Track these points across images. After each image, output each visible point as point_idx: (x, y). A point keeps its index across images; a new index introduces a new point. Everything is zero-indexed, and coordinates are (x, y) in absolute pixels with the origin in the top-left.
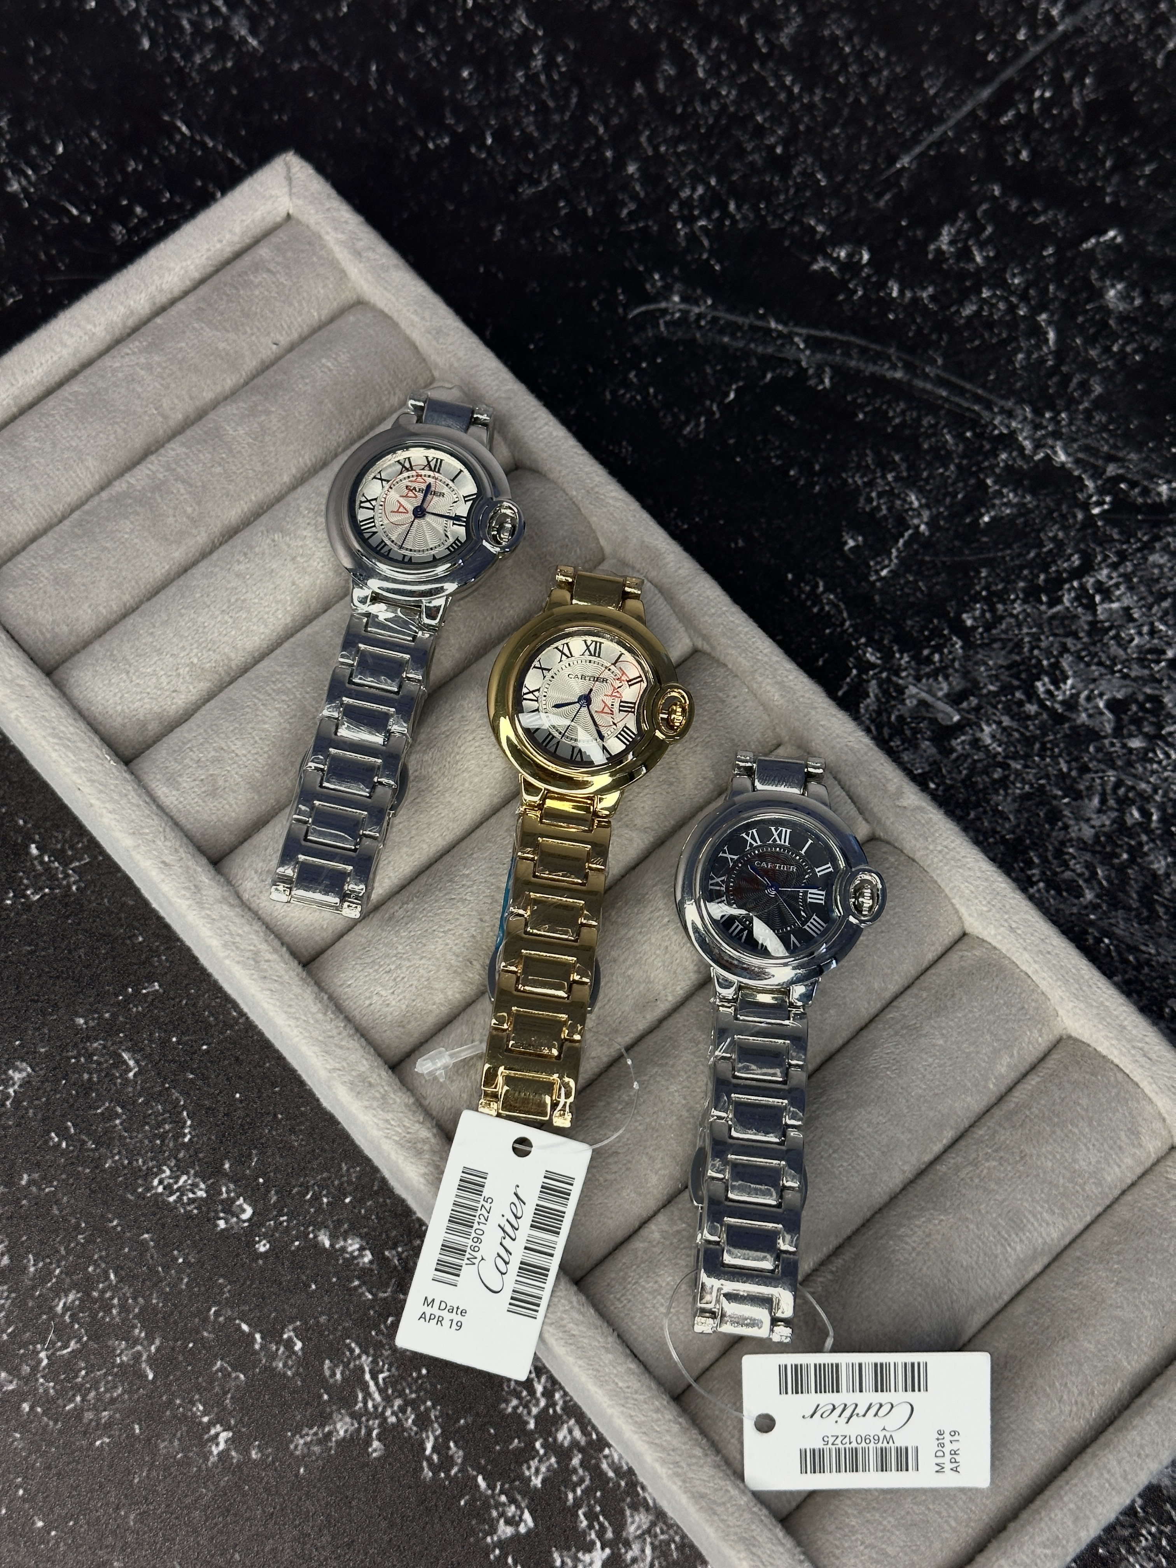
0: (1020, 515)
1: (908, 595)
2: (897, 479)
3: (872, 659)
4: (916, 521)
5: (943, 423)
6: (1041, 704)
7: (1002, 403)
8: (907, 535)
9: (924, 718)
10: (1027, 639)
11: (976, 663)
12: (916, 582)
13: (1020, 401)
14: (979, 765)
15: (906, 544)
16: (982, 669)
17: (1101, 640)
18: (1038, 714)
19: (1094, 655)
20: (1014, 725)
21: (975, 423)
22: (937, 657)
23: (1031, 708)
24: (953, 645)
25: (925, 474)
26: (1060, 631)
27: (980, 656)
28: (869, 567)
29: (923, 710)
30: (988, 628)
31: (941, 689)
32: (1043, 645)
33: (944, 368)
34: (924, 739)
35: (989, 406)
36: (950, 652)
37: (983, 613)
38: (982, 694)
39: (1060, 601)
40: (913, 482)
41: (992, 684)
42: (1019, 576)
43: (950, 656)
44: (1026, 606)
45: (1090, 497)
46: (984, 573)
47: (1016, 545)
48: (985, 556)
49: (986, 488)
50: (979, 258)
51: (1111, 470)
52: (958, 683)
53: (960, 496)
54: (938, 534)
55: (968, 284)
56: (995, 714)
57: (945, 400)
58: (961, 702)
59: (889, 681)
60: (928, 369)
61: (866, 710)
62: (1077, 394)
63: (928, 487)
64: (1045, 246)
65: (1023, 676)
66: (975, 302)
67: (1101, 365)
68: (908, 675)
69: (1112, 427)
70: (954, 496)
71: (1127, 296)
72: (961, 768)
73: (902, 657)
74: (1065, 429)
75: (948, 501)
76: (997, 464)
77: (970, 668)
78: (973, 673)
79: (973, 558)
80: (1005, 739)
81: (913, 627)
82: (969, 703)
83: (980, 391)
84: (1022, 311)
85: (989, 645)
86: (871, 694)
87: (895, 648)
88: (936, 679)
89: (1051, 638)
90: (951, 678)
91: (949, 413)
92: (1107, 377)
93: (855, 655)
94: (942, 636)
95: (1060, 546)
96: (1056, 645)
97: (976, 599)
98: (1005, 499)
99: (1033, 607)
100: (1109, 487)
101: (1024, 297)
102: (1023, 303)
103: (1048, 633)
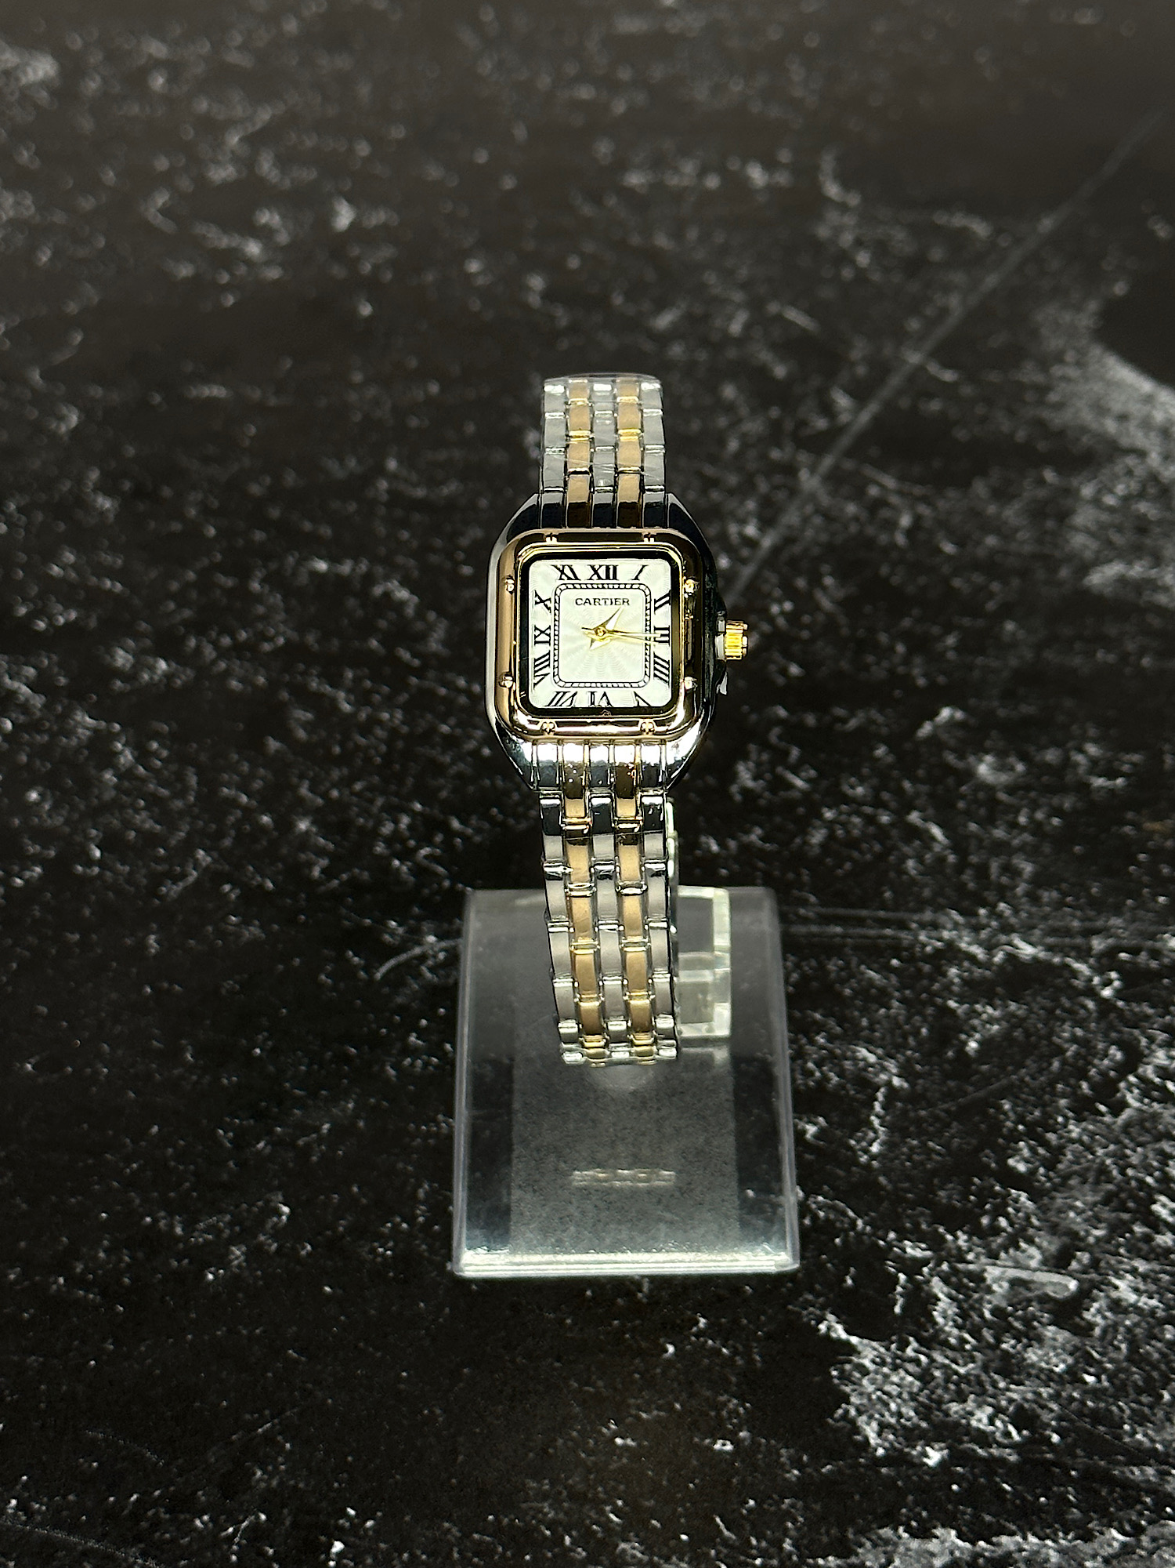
0: (1014, 1027)
1: (922, 1163)
2: (831, 1038)
3: (918, 1253)
4: (883, 1077)
5: (854, 961)
7: (916, 917)
8: (880, 1095)
9: (1029, 1301)
10: (1108, 1162)
11: (1060, 1211)
12: (924, 1144)
13: (939, 908)
15: (885, 1106)
16: (1072, 1214)
20: (1156, 1267)
21: (896, 949)
22: (1003, 1222)
23: (1166, 1239)
24: (1016, 1201)
25: (864, 1022)
26: (1145, 1138)
27: (1059, 1201)
28: (851, 1148)
29: (1021, 1289)
30: (1050, 1165)
31: (1031, 1257)
32: (1135, 1160)
33: (823, 904)
34: (1044, 1325)
35: (903, 925)
36: (1017, 1210)
37: (1032, 1150)
38: (1089, 1245)
39: (1124, 1105)
40: (853, 1035)
41: (1097, 1228)
42: (1054, 1094)
43: (1020, 1214)
44: (1084, 1124)
45: (1090, 980)
46: (1007, 1107)
47: (1028, 1062)
48: (996, 1085)
49: (953, 1012)
50: (799, 783)
51: (1098, 944)
52: (1050, 1243)
53: (924, 1031)
54: (921, 1081)
55: (801, 810)
56: (1121, 1262)
57: (844, 936)
58: (1069, 1265)
59: (955, 1271)
60: (802, 911)
61: (945, 1318)
62: (1004, 880)
63: (877, 1034)
64: (873, 749)
65: (1131, 1205)
66: (820, 827)
67: (1016, 842)
68: (977, 1256)
69: (1069, 899)
70: (916, 1033)
71: (1001, 767)
72: (1116, 1343)
73: (956, 1238)
74: (1013, 920)
75: (911, 1041)
76: (952, 983)
77: (1054, 1219)
78: (1064, 1224)
79: (982, 1094)
80: (1154, 1288)
81: (950, 1197)
82: (1079, 1261)
83: (882, 914)
84: (885, 819)
85: (1063, 1184)
86: (941, 1296)
87: (941, 1230)
88: (1018, 1248)
89: (1139, 1149)
90: (1037, 1240)
91: (856, 948)
92: (1031, 852)
93: (891, 1256)
94: (995, 1195)
95: (1084, 1043)
96: (1151, 1155)
97: (1014, 1137)
98: (984, 1016)
99: (1095, 1122)
100: (1106, 962)
101: (878, 804)
102: (880, 811)
103: (1131, 1145)
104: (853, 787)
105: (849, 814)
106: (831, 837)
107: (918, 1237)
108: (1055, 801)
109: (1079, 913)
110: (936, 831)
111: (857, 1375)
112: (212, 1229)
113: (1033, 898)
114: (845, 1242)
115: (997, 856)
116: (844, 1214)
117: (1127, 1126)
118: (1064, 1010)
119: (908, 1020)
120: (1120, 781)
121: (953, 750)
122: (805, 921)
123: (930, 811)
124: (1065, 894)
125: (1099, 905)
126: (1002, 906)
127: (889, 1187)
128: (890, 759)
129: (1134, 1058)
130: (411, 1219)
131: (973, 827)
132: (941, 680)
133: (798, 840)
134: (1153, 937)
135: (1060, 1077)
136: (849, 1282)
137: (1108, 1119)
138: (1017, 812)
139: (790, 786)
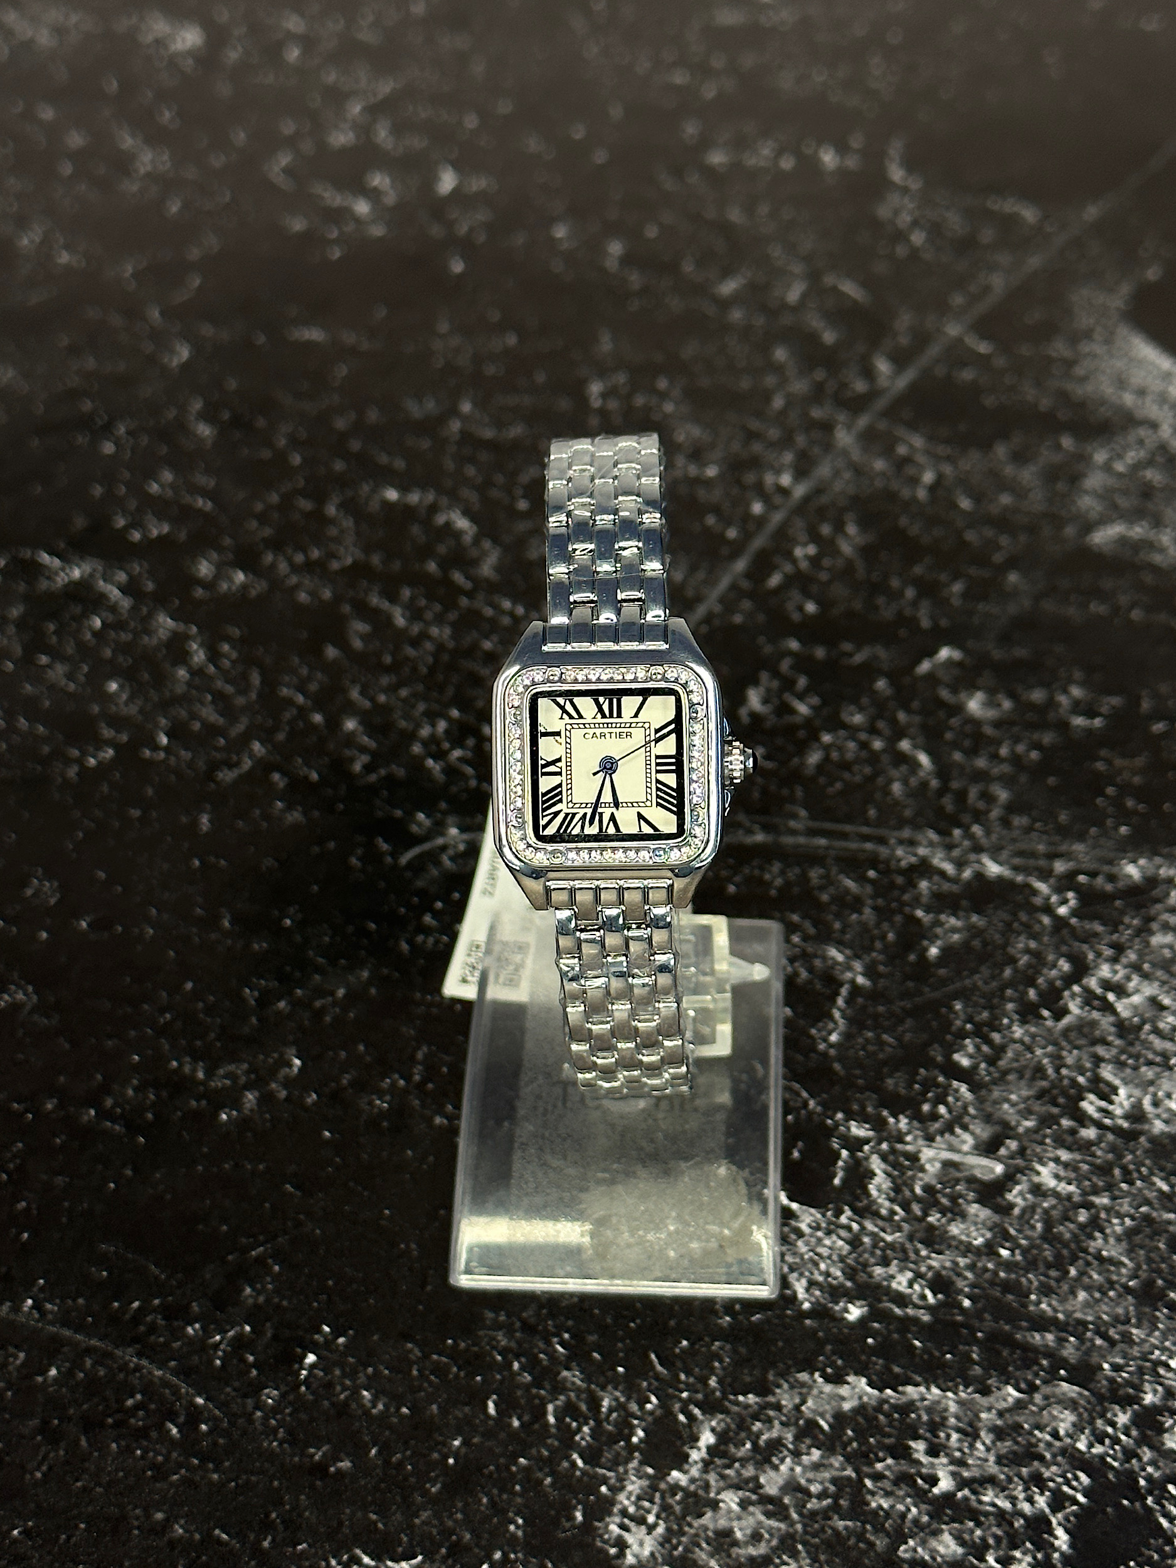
0: (973, 936)
1: (874, 1053)
2: (805, 938)
3: (861, 1133)
4: (849, 975)
5: (834, 870)
6: (1099, 1125)
7: (896, 834)
8: (844, 991)
9: (958, 1180)
10: (1045, 1061)
11: (996, 1102)
12: (878, 1037)
13: (917, 827)
14: (1054, 1213)
15: (847, 1002)
16: (1006, 1106)
17: (1138, 1038)
18: (1100, 1139)
19: (1137, 1057)
20: (1078, 1157)
21: (874, 861)
22: (942, 1109)
23: (1090, 1133)
24: (957, 1091)
25: (837, 925)
26: (1082, 1042)
27: (996, 1094)
28: (812, 1036)
29: (952, 1170)
30: (992, 1061)
31: (964, 1142)
32: (1070, 1060)
33: (813, 817)
34: (969, 1202)
35: (882, 841)
36: (957, 1099)
37: (978, 1048)
38: (1018, 1134)
39: (1065, 1011)
40: (825, 936)
41: (1027, 1119)
42: (1003, 998)
43: (959, 1104)
44: (1027, 1026)
45: (1048, 898)
46: (958, 1006)
47: (983, 969)
48: (951, 988)
49: (918, 921)
50: (803, 709)
51: (1060, 867)
52: (983, 1130)
53: (891, 936)
54: (882, 980)
55: (802, 734)
56: (1046, 1151)
57: (827, 848)
58: (998, 1150)
59: (893, 1151)
60: (792, 824)
61: (879, 1190)
62: (981, 805)
63: (848, 936)
64: (874, 681)
65: (1061, 1100)
66: (818, 749)
67: (996, 771)
68: (915, 1138)
69: (1038, 825)
70: (883, 937)
71: (990, 703)
72: (1032, 1222)
73: (898, 1121)
74: (984, 841)
75: (878, 945)
76: (920, 894)
77: (989, 1109)
78: (997, 1115)
79: (936, 995)
80: (1073, 1175)
81: (896, 1084)
82: (1008, 1148)
83: (865, 830)
84: (878, 745)
85: (1001, 1079)
86: (878, 1171)
87: (885, 1113)
88: (952, 1133)
89: (1075, 1052)
90: (971, 1127)
91: (839, 860)
92: (1007, 781)
93: (836, 1134)
94: (938, 1085)
95: (1037, 955)
96: (1085, 1057)
97: (962, 1035)
98: (947, 926)
99: (1036, 1025)
100: (1066, 883)
101: (873, 731)
102: (875, 737)
103: (1068, 1047)
104: (852, 715)
105: (846, 739)
106: (827, 759)
107: (863, 1119)
108: (1036, 736)
109: (1045, 837)
110: (924, 759)
111: (793, 1237)
112: (228, 1075)
113: (1005, 822)
114: (797, 1119)
115: (976, 782)
116: (798, 1094)
117: (1066, 1032)
118: (1022, 924)
119: (878, 925)
120: (1098, 722)
121: (948, 686)
122: (794, 832)
123: (920, 740)
124: (1035, 820)
125: (1064, 832)
126: (977, 829)
127: (842, 1073)
128: (889, 692)
129: (1081, 970)
130: (408, 1078)
131: (957, 756)
132: (944, 623)
133: (796, 760)
134: (1110, 862)
135: (1011, 984)
136: (796, 1154)
137: (1049, 1023)
138: (999, 743)
139: (793, 711)
